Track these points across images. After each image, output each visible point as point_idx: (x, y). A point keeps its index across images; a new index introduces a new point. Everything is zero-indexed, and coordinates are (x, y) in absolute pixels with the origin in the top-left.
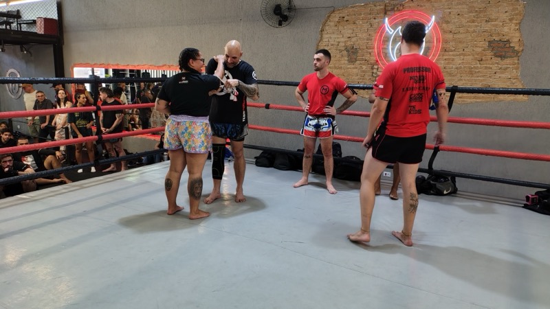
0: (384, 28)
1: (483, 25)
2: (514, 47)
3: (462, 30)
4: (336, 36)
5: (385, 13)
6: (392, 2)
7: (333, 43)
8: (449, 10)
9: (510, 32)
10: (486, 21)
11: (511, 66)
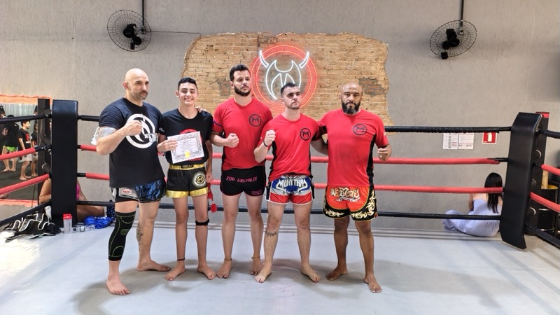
0: (259, 61)
1: (353, 63)
2: (380, 85)
3: (334, 67)
4: (205, 66)
5: (259, 45)
6: (265, 35)
7: (201, 73)
8: (322, 47)
9: (377, 71)
10: (357, 60)
11: (379, 103)
